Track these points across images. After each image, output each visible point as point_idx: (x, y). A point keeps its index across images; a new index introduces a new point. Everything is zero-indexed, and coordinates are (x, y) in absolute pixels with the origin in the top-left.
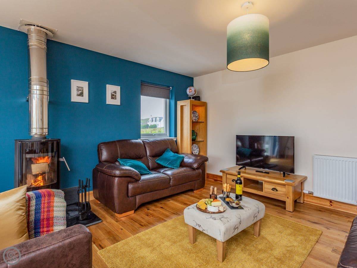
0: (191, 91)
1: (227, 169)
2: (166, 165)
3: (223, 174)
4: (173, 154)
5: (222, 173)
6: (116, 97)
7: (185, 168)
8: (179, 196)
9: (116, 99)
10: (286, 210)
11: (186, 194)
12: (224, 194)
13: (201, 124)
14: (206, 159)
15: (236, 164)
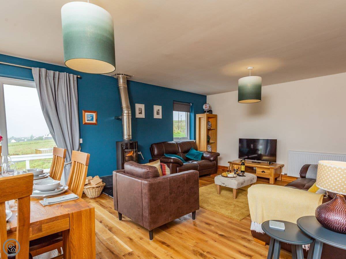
0: (206, 107)
2: (192, 159)
3: (230, 165)
4: (195, 151)
6: (159, 113)
9: (159, 115)
10: (270, 183)
13: (213, 131)
14: (218, 155)
15: (239, 158)
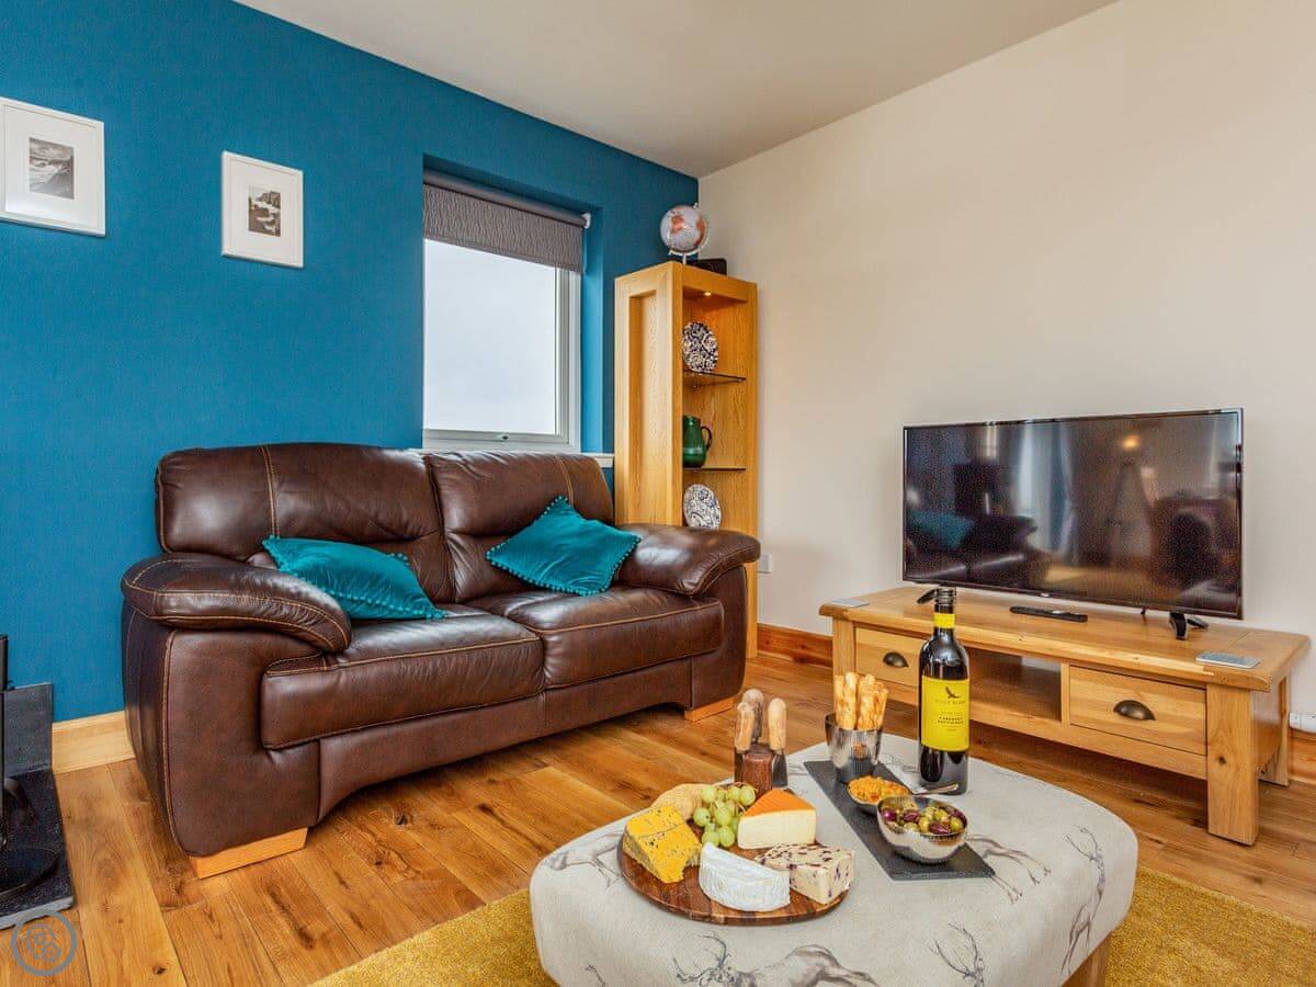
0: (680, 225)
1: (857, 598)
2: (539, 579)
3: (837, 631)
4: (582, 521)
5: (830, 619)
6: (275, 224)
7: (637, 596)
8: (602, 742)
9: (278, 233)
10: (1211, 830)
11: (645, 727)
12: (840, 744)
13: (732, 388)
14: (752, 551)
15: (906, 578)
